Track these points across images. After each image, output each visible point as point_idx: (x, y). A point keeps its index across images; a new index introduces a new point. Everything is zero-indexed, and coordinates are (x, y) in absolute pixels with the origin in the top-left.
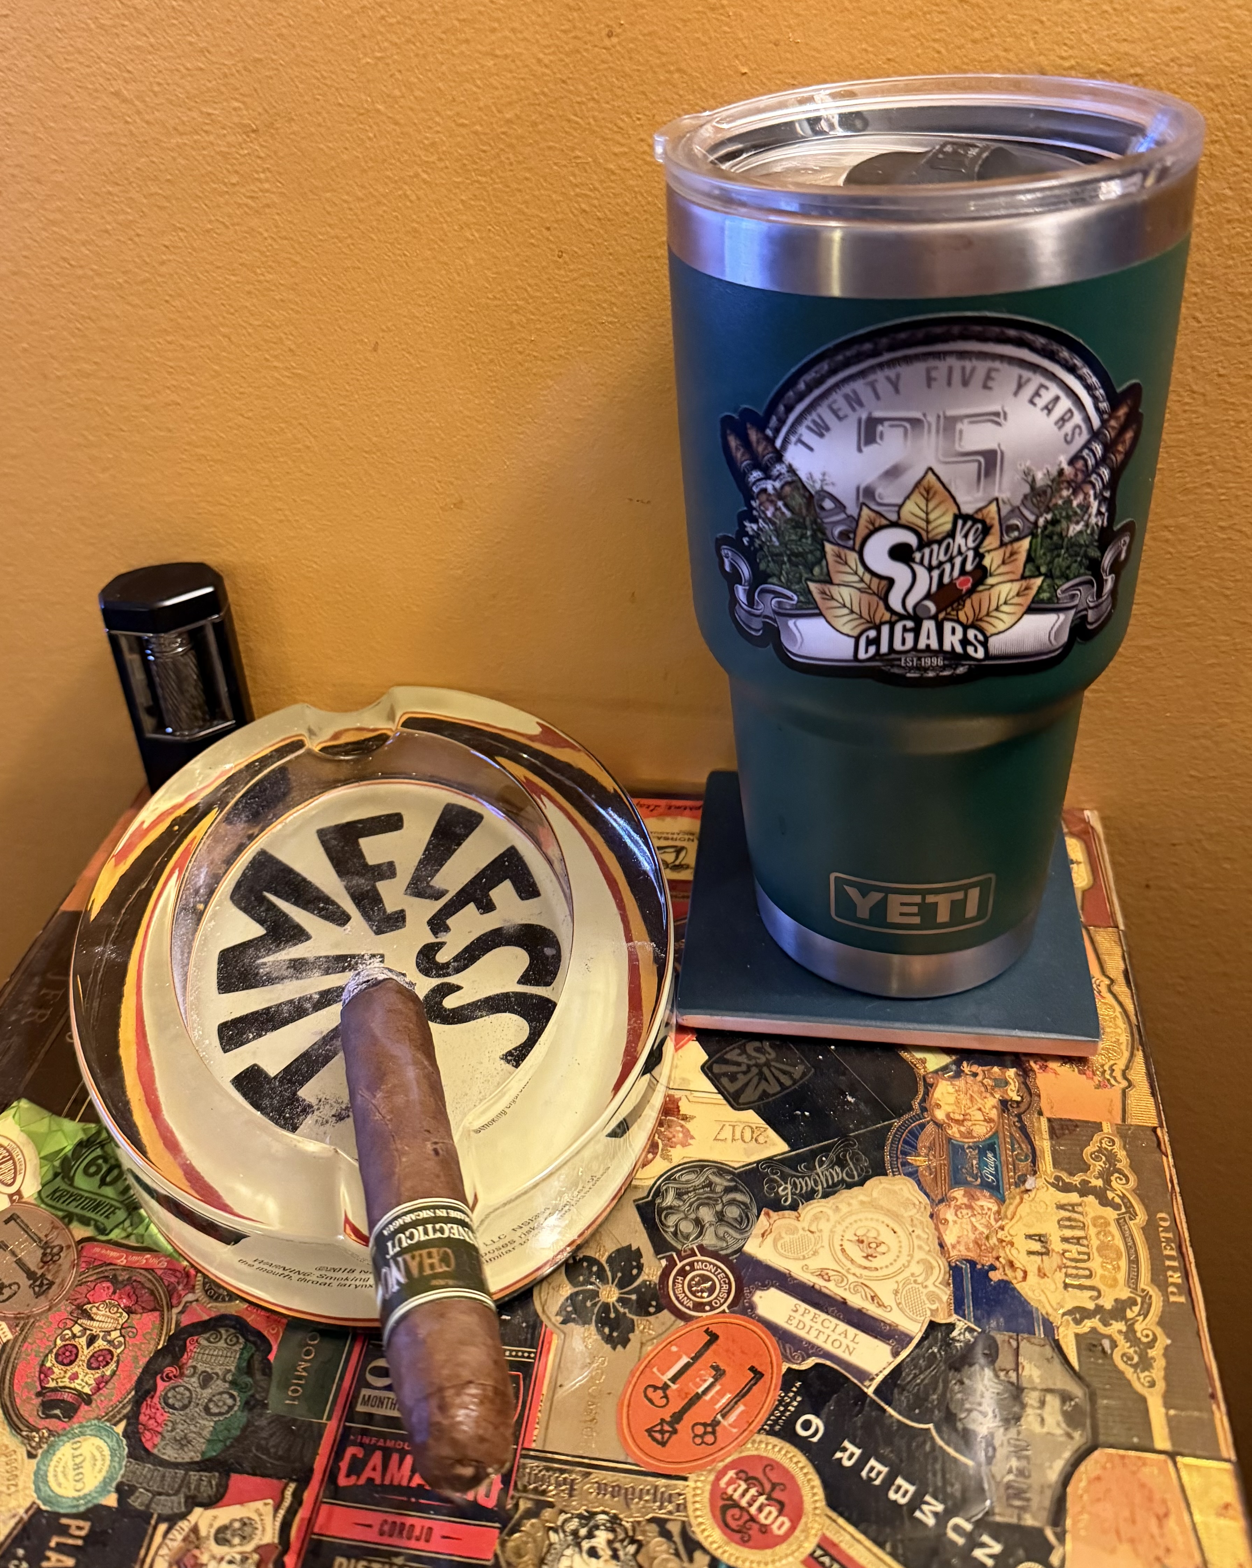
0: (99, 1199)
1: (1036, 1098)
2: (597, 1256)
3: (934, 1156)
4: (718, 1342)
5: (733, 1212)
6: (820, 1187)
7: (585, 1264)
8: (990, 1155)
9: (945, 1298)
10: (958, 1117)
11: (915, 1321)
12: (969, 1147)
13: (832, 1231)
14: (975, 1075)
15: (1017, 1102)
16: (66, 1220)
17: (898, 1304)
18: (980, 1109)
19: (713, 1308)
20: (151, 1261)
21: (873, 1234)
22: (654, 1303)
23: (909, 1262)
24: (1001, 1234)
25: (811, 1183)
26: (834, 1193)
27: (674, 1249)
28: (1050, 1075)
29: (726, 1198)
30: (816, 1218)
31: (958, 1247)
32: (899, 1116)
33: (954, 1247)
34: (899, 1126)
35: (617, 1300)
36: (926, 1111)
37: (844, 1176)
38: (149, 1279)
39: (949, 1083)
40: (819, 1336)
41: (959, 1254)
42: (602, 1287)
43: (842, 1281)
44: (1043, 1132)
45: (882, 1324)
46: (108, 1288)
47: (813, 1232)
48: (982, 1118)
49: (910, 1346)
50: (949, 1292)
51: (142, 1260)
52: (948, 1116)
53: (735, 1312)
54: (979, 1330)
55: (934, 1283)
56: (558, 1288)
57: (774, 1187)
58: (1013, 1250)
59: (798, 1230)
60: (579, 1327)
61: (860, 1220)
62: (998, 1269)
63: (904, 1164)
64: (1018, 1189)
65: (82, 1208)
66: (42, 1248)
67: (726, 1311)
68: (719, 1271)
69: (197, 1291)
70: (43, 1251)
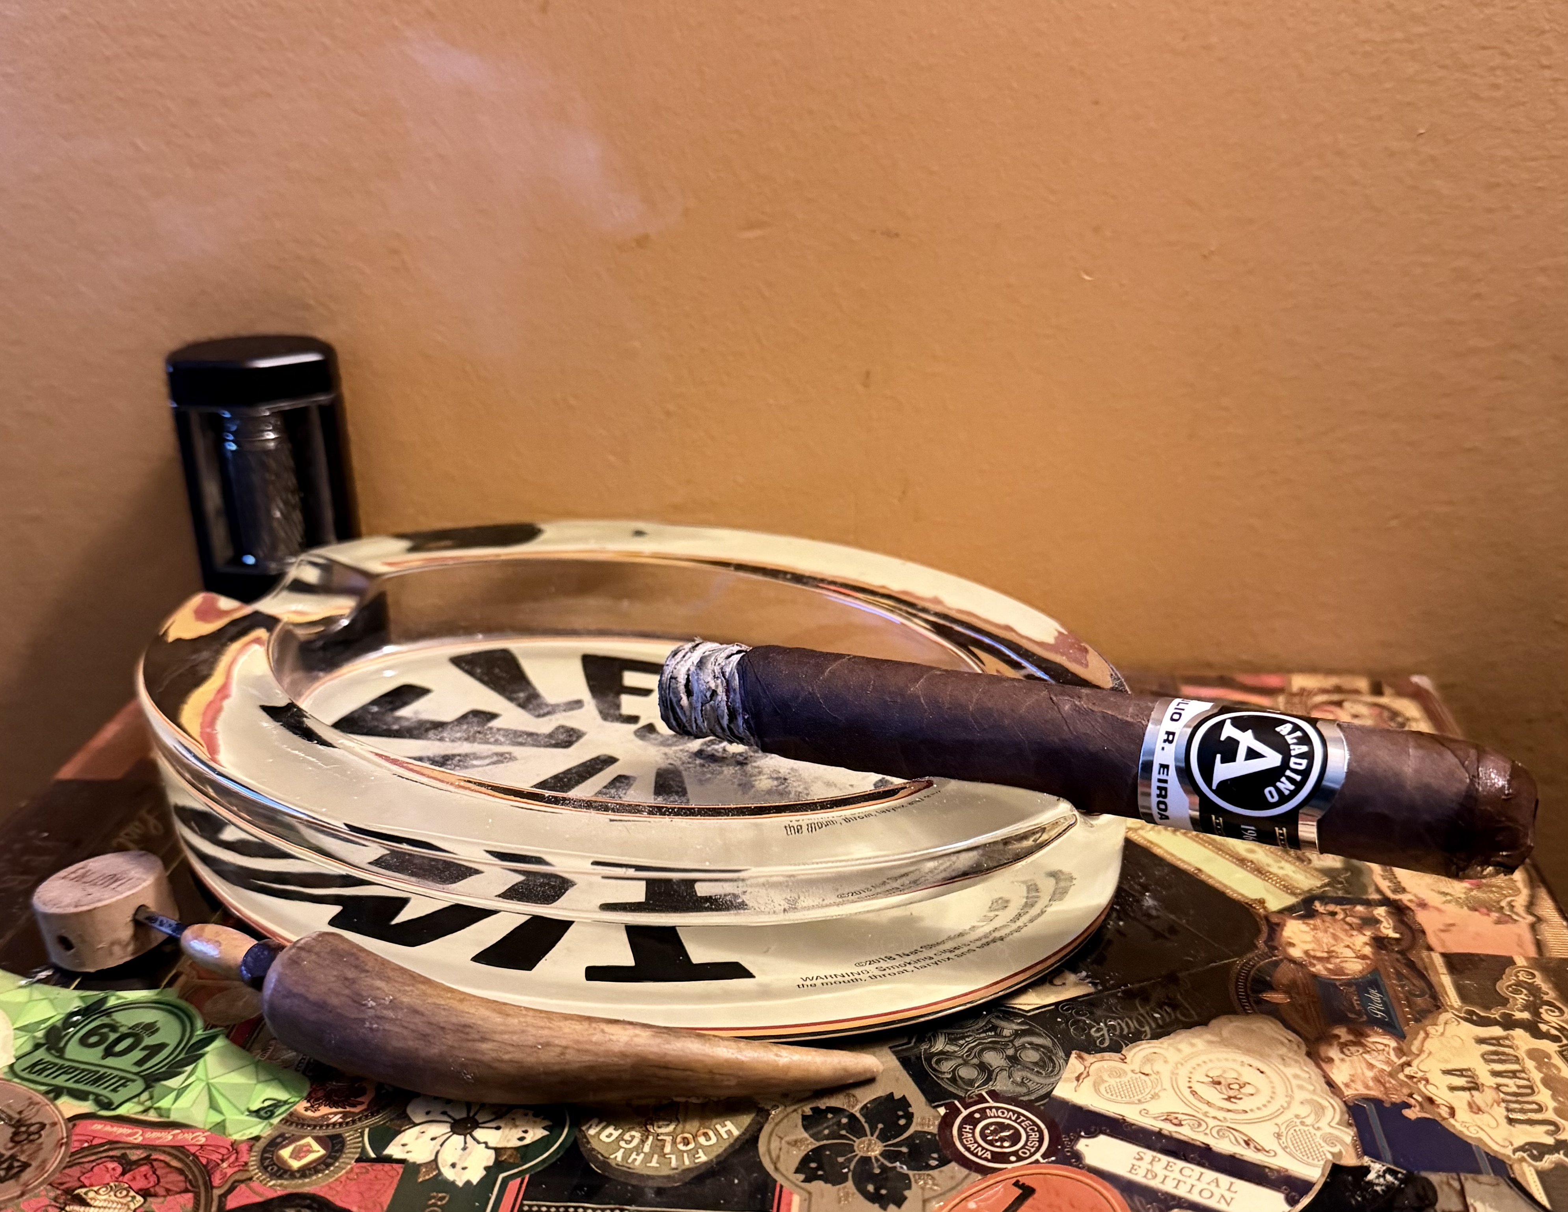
0: (103, 1071)
1: (1421, 935)
2: (845, 1107)
3: (1298, 994)
4: (1035, 1196)
5: (1031, 1056)
6: (1147, 1028)
7: (830, 1116)
8: (1372, 991)
9: (1348, 1140)
10: (1319, 954)
11: (1312, 1166)
12: (1341, 985)
13: (1173, 1073)
14: (1333, 914)
15: (1396, 939)
16: (52, 1096)
17: (1284, 1149)
18: (1348, 946)
19: (1020, 1159)
20: (180, 1137)
21: (1230, 1075)
22: (935, 1155)
23: (1289, 1103)
24: (1408, 1071)
25: (1133, 1025)
26: (1168, 1034)
27: (955, 1096)
28: (1433, 912)
29: (1018, 1043)
30: (1147, 1060)
31: (1353, 1085)
32: (1240, 955)
33: (1347, 1085)
34: (1243, 965)
35: (881, 1154)
36: (1277, 949)
37: (1179, 1016)
38: (176, 1157)
39: (1300, 922)
40: (1179, 1187)
41: (1356, 1092)
42: (858, 1141)
43: (1200, 1125)
44: (1439, 968)
45: (1267, 1170)
46: (114, 1169)
47: (1147, 1075)
48: (1354, 955)
49: (1311, 1193)
50: (1352, 1133)
51: (166, 1137)
52: (1306, 953)
53: (1053, 1162)
54: (1404, 1172)
55: (1329, 1124)
56: (795, 1143)
57: (1084, 1029)
58: (1429, 1087)
59: (1125, 1072)
60: (829, 1185)
61: (1211, 1061)
62: (1415, 1107)
63: (1260, 1002)
64: (1420, 1024)
65: (76, 1082)
66: (13, 1126)
67: (1041, 1160)
68: (1022, 1118)
69: (252, 1168)
70: (13, 1130)
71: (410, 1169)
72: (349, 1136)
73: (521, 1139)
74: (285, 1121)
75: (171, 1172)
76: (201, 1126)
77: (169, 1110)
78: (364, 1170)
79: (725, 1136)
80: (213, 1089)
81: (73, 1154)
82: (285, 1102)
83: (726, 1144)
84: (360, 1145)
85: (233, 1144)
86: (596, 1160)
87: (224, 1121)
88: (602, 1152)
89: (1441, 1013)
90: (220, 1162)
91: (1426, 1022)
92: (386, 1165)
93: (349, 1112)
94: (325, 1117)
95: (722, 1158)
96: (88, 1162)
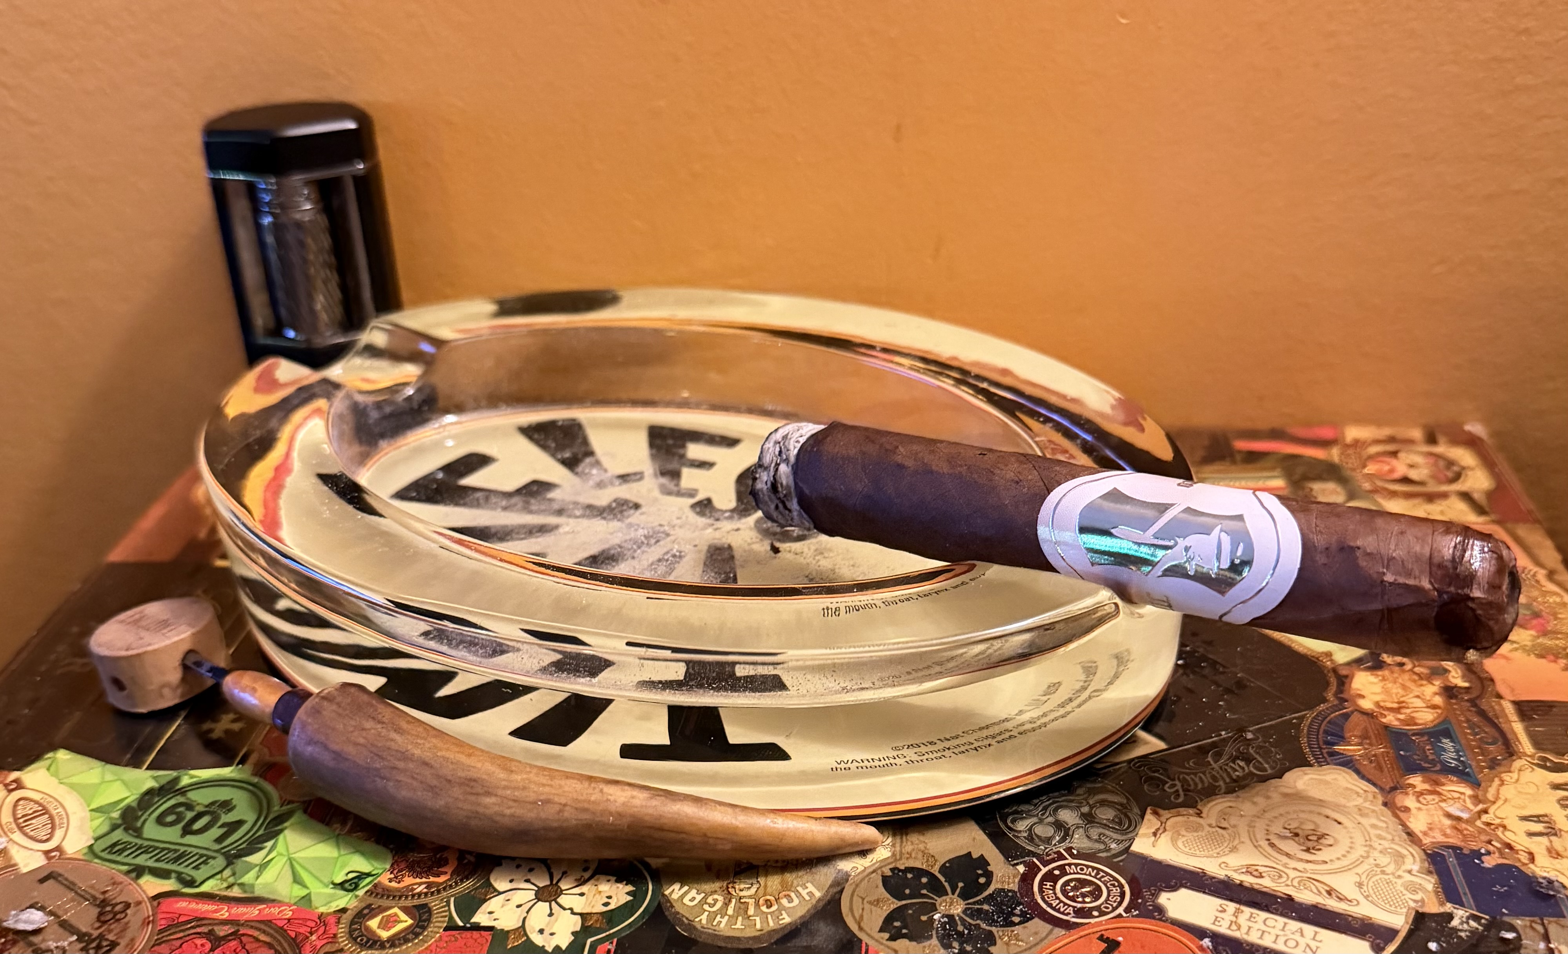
0: (182, 849)
1: (1489, 683)
2: (924, 867)
3: (1371, 744)
5: (1106, 813)
6: (1221, 783)
7: (911, 876)
8: (1444, 740)
9: (1430, 887)
10: (1390, 705)
11: (1396, 913)
12: (1414, 735)
13: (1250, 826)
14: (1401, 665)
15: (1466, 688)
16: (134, 875)
17: (1366, 897)
18: (1418, 697)
19: (1103, 913)
20: (266, 911)
21: (1310, 826)
22: (1017, 912)
23: (1368, 852)
24: (1485, 818)
25: (1207, 780)
26: (1243, 787)
27: (1034, 854)
28: (1503, 662)
29: (1092, 799)
30: (1224, 813)
31: (1430, 833)
32: (1311, 708)
33: (1425, 833)
34: (1314, 718)
35: (965, 911)
36: (1346, 701)
37: (1252, 769)
38: (264, 932)
39: (1368, 673)
40: (1264, 937)
41: (1434, 840)
42: (939, 900)
43: (1280, 877)
44: (1509, 716)
45: (1350, 919)
46: (202, 945)
47: (1224, 828)
48: (1424, 705)
49: (1397, 938)
50: (1433, 881)
51: (252, 912)
52: (1377, 704)
53: (1137, 916)
54: (1487, 917)
55: (1410, 872)
56: (877, 902)
57: (1159, 784)
58: (1507, 833)
59: (1201, 825)
60: (914, 943)
61: (1288, 813)
62: (1494, 853)
63: (1332, 754)
64: (1494, 772)
65: (157, 861)
66: (98, 906)
67: (1124, 915)
68: (1102, 874)
69: (341, 940)
70: (99, 910)
71: (498, 935)
72: (435, 905)
73: (606, 904)
74: (369, 893)
75: (260, 947)
76: (287, 900)
77: (252, 886)
78: (453, 939)
79: (807, 898)
80: (294, 863)
81: (161, 931)
82: (368, 875)
83: (810, 906)
84: (447, 913)
85: (320, 916)
86: (681, 923)
87: (309, 895)
88: (687, 916)
89: (1514, 760)
90: (309, 935)
91: (1502, 769)
92: (474, 932)
93: (433, 883)
94: (410, 888)
95: (806, 919)
96: (177, 939)
